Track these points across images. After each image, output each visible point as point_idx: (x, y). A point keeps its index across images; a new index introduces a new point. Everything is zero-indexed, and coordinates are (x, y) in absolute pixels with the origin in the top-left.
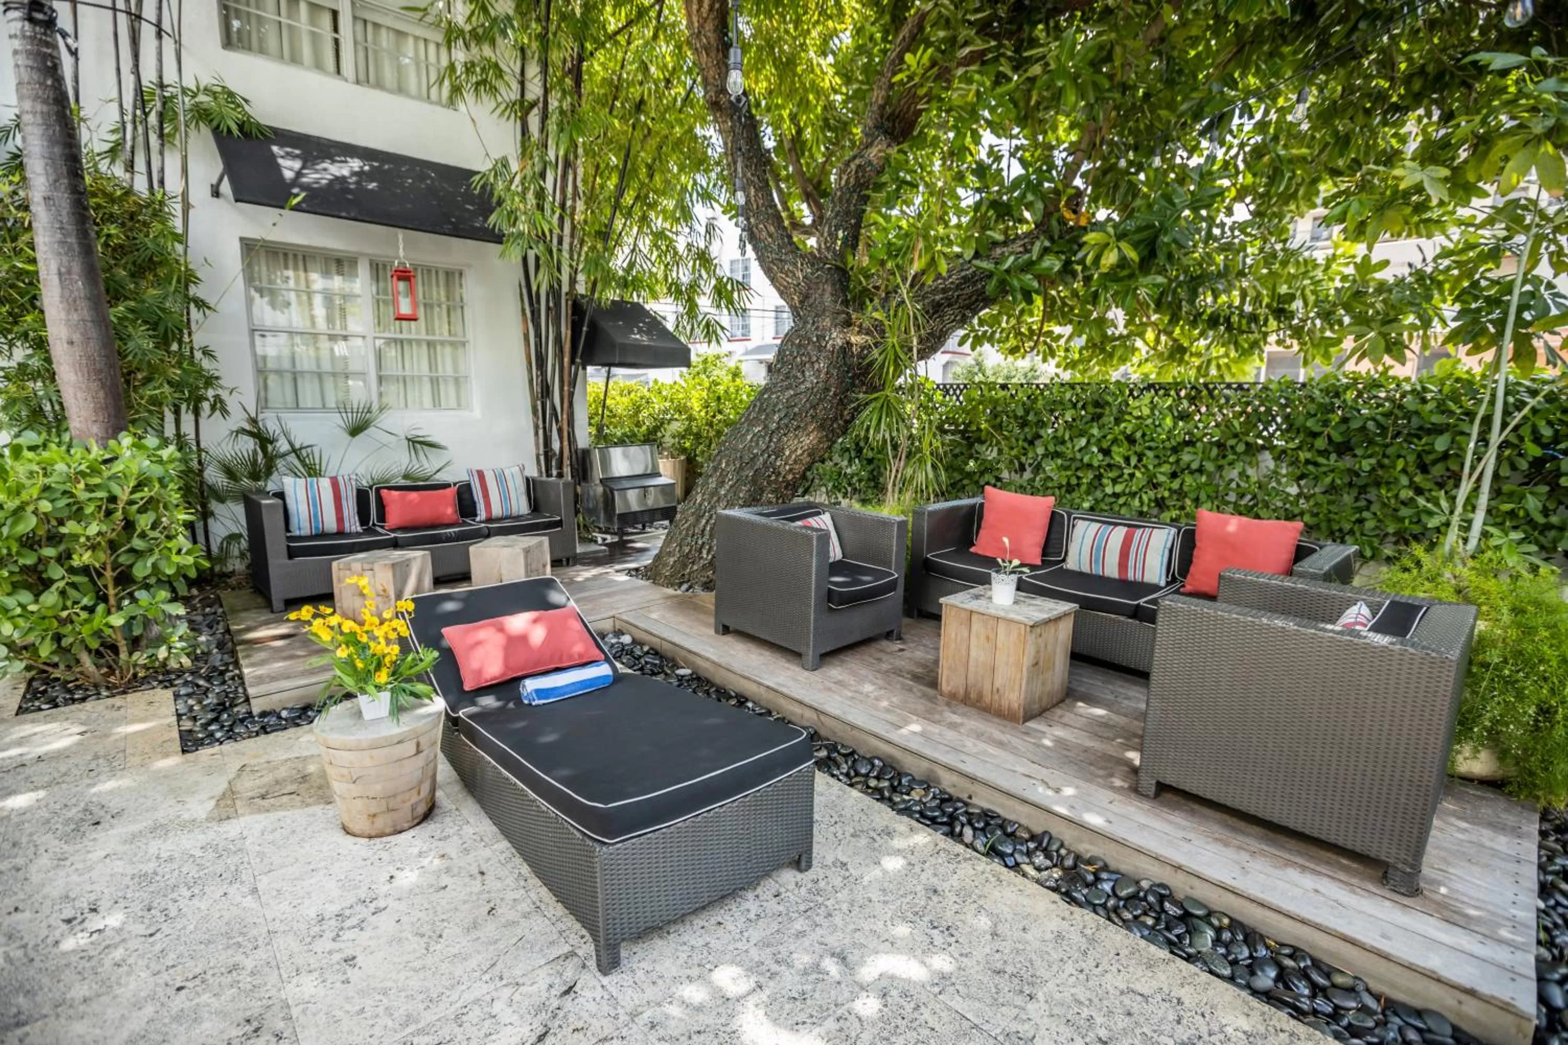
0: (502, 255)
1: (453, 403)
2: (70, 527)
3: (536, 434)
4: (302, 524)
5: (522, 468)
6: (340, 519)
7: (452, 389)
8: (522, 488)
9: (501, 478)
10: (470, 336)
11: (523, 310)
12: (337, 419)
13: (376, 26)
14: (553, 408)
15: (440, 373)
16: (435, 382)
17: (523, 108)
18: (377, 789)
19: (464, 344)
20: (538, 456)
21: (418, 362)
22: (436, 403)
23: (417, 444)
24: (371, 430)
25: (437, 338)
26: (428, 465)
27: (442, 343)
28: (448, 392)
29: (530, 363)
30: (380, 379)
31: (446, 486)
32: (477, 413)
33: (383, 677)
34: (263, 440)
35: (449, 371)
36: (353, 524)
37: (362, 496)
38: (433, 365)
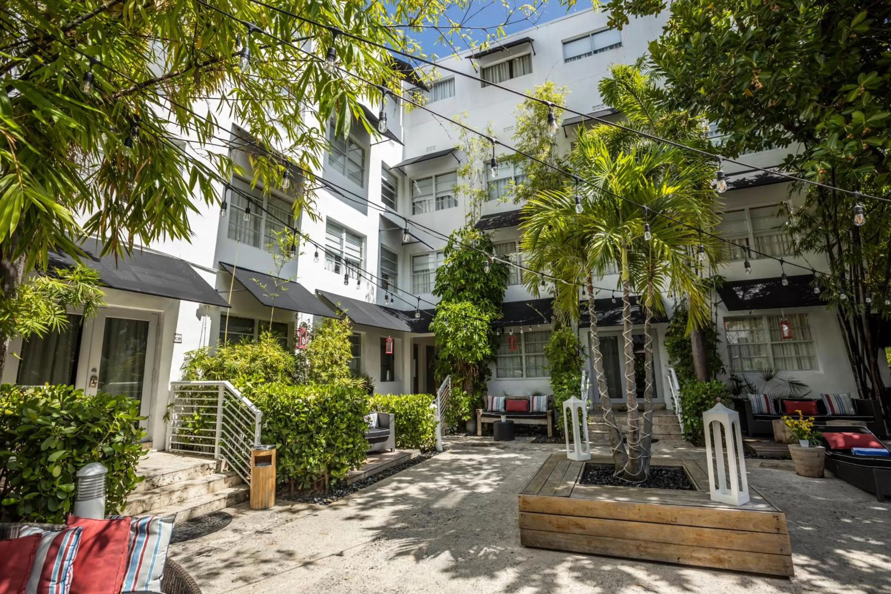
0: (828, 309)
1: (808, 367)
2: (707, 402)
3: (856, 380)
4: (755, 410)
5: (849, 395)
6: (768, 409)
7: (807, 362)
8: (850, 403)
9: (838, 398)
10: (814, 338)
11: (841, 326)
12: (760, 374)
13: (762, 237)
14: (865, 367)
15: (801, 355)
16: (799, 359)
17: (829, 248)
18: (807, 463)
19: (811, 343)
20: (859, 391)
21: (791, 351)
22: (800, 368)
23: (794, 384)
24: (774, 379)
25: (797, 341)
26: (800, 393)
27: (801, 343)
28: (806, 363)
29: (848, 349)
30: (774, 359)
31: (811, 400)
32: (821, 371)
33: (806, 437)
34: (738, 381)
35: (805, 353)
36: (773, 411)
37: (776, 402)
38: (797, 352)
